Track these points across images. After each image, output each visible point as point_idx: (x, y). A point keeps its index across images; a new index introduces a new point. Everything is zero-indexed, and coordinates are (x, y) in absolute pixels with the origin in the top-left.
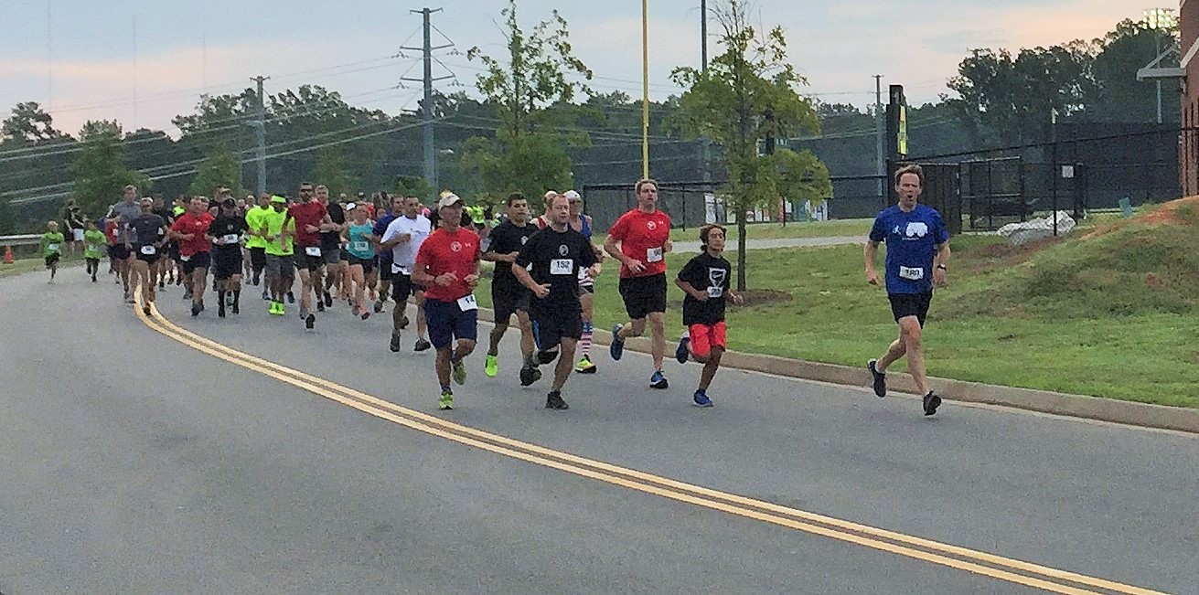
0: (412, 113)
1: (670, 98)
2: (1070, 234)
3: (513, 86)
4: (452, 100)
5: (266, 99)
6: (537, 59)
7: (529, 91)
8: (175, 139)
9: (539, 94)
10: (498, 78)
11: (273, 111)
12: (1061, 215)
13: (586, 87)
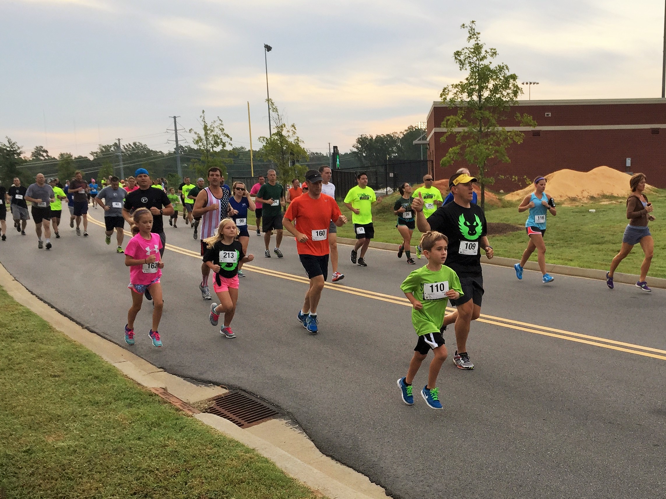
0: (172, 152)
1: (259, 149)
2: (391, 194)
3: (205, 142)
4: (186, 148)
5: (122, 147)
6: (213, 133)
7: (211, 144)
8: (91, 160)
9: (215, 146)
10: (200, 139)
11: (124, 151)
12: (389, 188)
13: (230, 143)
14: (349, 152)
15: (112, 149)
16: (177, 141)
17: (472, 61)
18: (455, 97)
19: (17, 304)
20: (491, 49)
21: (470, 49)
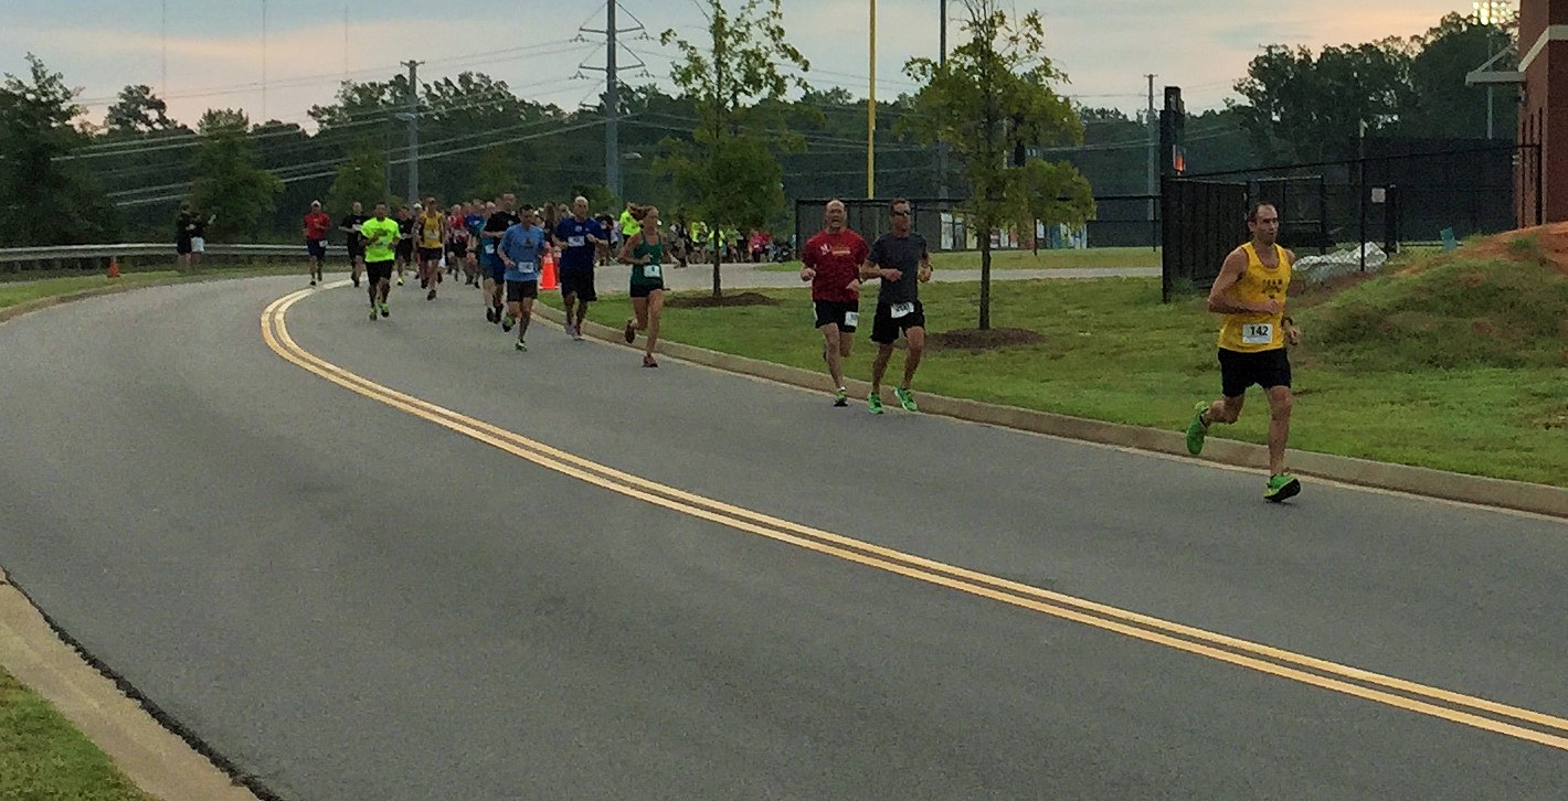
0: (592, 109)
1: (900, 97)
2: (1382, 270)
3: (714, 78)
4: (640, 94)
5: (419, 88)
7: (733, 84)
8: (311, 134)
9: (746, 88)
10: (697, 66)
11: (427, 104)
12: (1369, 247)
13: (800, 79)
14: (1220, 107)
15: (387, 97)
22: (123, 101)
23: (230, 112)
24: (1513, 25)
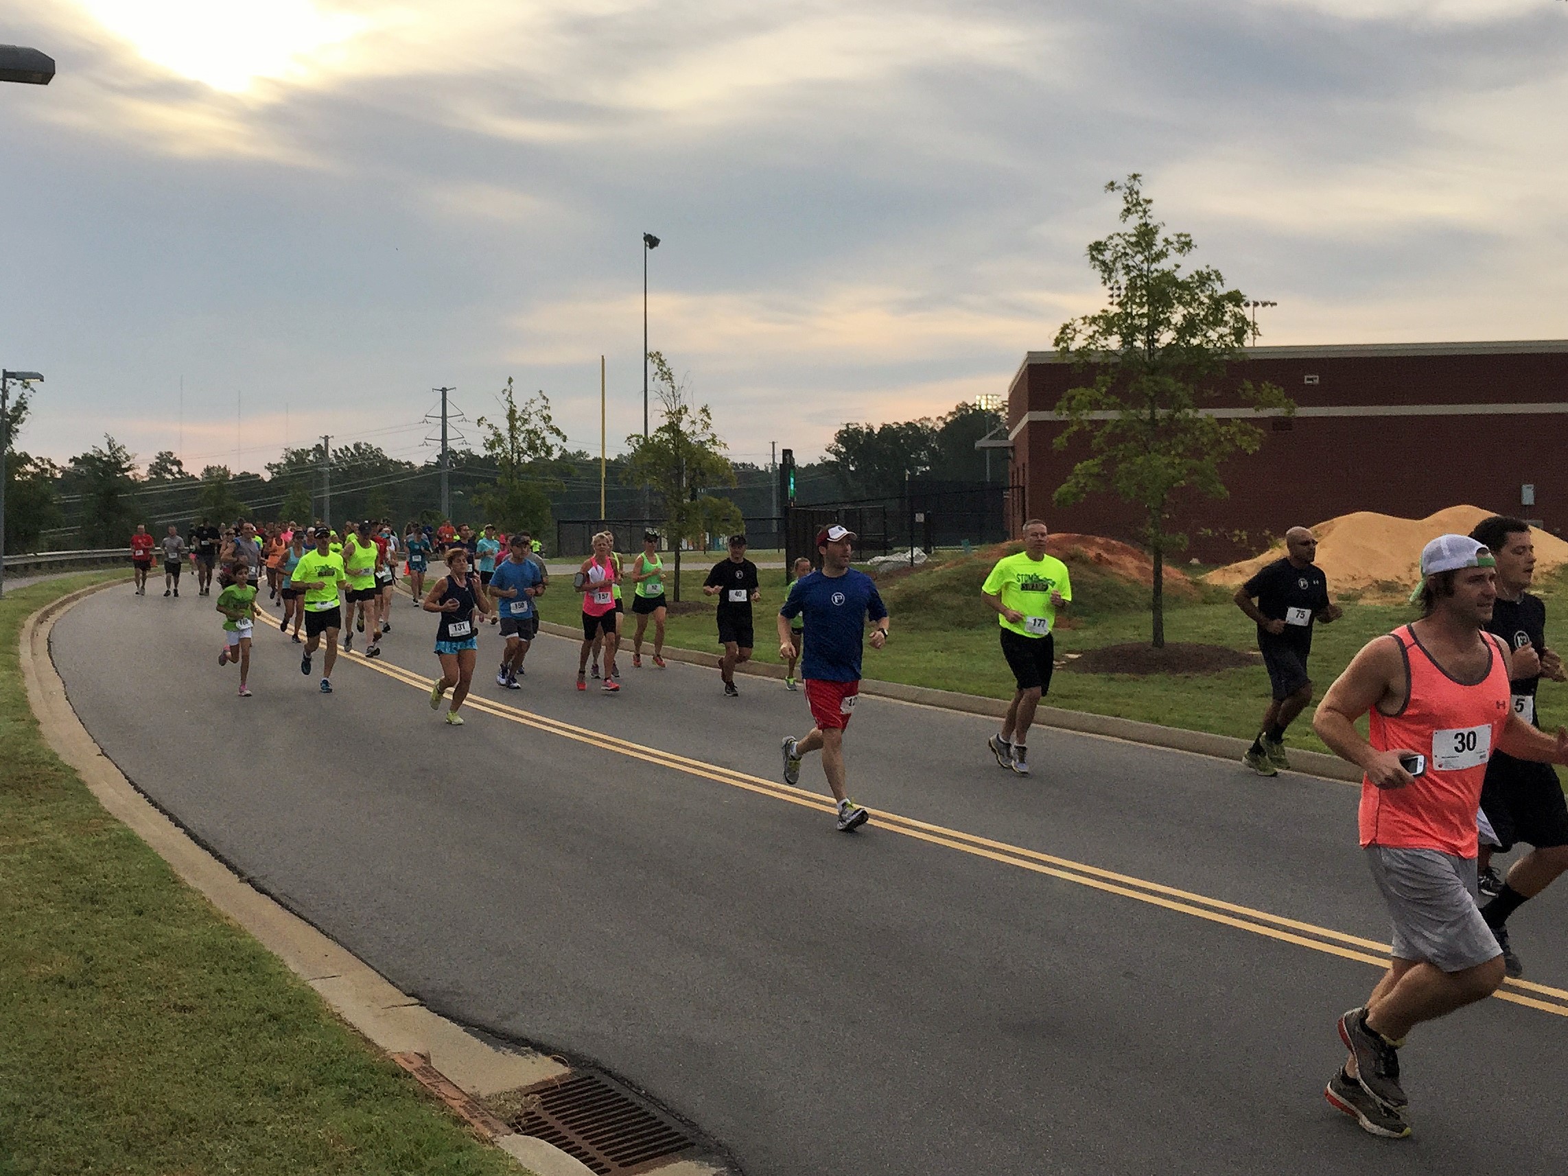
0: (432, 464)
1: (618, 456)
2: (924, 566)
3: (509, 446)
4: (460, 455)
5: (330, 452)
6: (527, 427)
7: (520, 449)
8: (267, 480)
9: (527, 452)
10: (499, 439)
11: (335, 461)
12: (917, 551)
13: (561, 447)
14: (817, 461)
15: (311, 458)
16: (444, 440)
17: (1131, 263)
18: (1089, 344)
19: (108, 817)
20: (1179, 236)
21: (1126, 237)
22: (158, 461)
23: (220, 467)
24: (1003, 409)
